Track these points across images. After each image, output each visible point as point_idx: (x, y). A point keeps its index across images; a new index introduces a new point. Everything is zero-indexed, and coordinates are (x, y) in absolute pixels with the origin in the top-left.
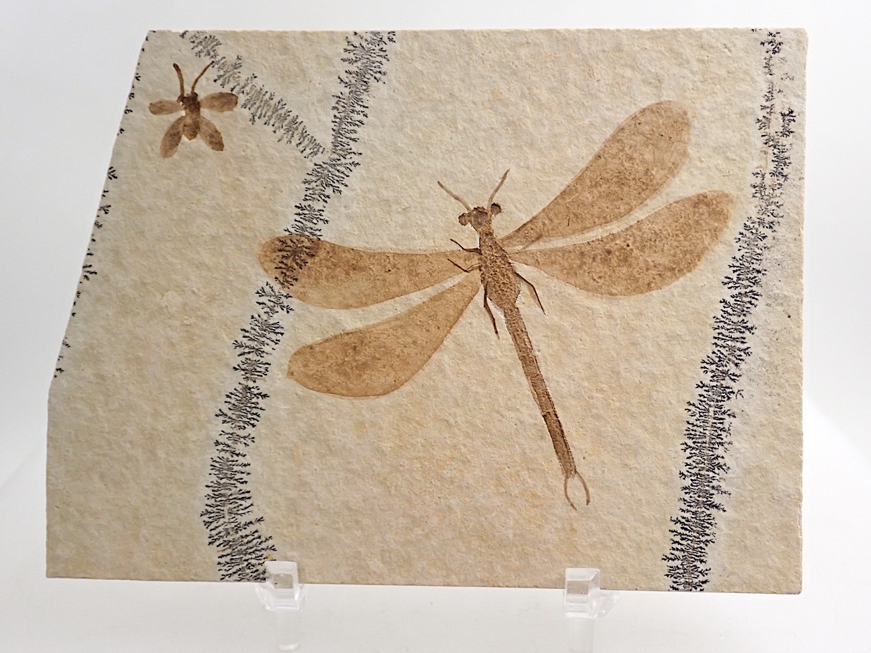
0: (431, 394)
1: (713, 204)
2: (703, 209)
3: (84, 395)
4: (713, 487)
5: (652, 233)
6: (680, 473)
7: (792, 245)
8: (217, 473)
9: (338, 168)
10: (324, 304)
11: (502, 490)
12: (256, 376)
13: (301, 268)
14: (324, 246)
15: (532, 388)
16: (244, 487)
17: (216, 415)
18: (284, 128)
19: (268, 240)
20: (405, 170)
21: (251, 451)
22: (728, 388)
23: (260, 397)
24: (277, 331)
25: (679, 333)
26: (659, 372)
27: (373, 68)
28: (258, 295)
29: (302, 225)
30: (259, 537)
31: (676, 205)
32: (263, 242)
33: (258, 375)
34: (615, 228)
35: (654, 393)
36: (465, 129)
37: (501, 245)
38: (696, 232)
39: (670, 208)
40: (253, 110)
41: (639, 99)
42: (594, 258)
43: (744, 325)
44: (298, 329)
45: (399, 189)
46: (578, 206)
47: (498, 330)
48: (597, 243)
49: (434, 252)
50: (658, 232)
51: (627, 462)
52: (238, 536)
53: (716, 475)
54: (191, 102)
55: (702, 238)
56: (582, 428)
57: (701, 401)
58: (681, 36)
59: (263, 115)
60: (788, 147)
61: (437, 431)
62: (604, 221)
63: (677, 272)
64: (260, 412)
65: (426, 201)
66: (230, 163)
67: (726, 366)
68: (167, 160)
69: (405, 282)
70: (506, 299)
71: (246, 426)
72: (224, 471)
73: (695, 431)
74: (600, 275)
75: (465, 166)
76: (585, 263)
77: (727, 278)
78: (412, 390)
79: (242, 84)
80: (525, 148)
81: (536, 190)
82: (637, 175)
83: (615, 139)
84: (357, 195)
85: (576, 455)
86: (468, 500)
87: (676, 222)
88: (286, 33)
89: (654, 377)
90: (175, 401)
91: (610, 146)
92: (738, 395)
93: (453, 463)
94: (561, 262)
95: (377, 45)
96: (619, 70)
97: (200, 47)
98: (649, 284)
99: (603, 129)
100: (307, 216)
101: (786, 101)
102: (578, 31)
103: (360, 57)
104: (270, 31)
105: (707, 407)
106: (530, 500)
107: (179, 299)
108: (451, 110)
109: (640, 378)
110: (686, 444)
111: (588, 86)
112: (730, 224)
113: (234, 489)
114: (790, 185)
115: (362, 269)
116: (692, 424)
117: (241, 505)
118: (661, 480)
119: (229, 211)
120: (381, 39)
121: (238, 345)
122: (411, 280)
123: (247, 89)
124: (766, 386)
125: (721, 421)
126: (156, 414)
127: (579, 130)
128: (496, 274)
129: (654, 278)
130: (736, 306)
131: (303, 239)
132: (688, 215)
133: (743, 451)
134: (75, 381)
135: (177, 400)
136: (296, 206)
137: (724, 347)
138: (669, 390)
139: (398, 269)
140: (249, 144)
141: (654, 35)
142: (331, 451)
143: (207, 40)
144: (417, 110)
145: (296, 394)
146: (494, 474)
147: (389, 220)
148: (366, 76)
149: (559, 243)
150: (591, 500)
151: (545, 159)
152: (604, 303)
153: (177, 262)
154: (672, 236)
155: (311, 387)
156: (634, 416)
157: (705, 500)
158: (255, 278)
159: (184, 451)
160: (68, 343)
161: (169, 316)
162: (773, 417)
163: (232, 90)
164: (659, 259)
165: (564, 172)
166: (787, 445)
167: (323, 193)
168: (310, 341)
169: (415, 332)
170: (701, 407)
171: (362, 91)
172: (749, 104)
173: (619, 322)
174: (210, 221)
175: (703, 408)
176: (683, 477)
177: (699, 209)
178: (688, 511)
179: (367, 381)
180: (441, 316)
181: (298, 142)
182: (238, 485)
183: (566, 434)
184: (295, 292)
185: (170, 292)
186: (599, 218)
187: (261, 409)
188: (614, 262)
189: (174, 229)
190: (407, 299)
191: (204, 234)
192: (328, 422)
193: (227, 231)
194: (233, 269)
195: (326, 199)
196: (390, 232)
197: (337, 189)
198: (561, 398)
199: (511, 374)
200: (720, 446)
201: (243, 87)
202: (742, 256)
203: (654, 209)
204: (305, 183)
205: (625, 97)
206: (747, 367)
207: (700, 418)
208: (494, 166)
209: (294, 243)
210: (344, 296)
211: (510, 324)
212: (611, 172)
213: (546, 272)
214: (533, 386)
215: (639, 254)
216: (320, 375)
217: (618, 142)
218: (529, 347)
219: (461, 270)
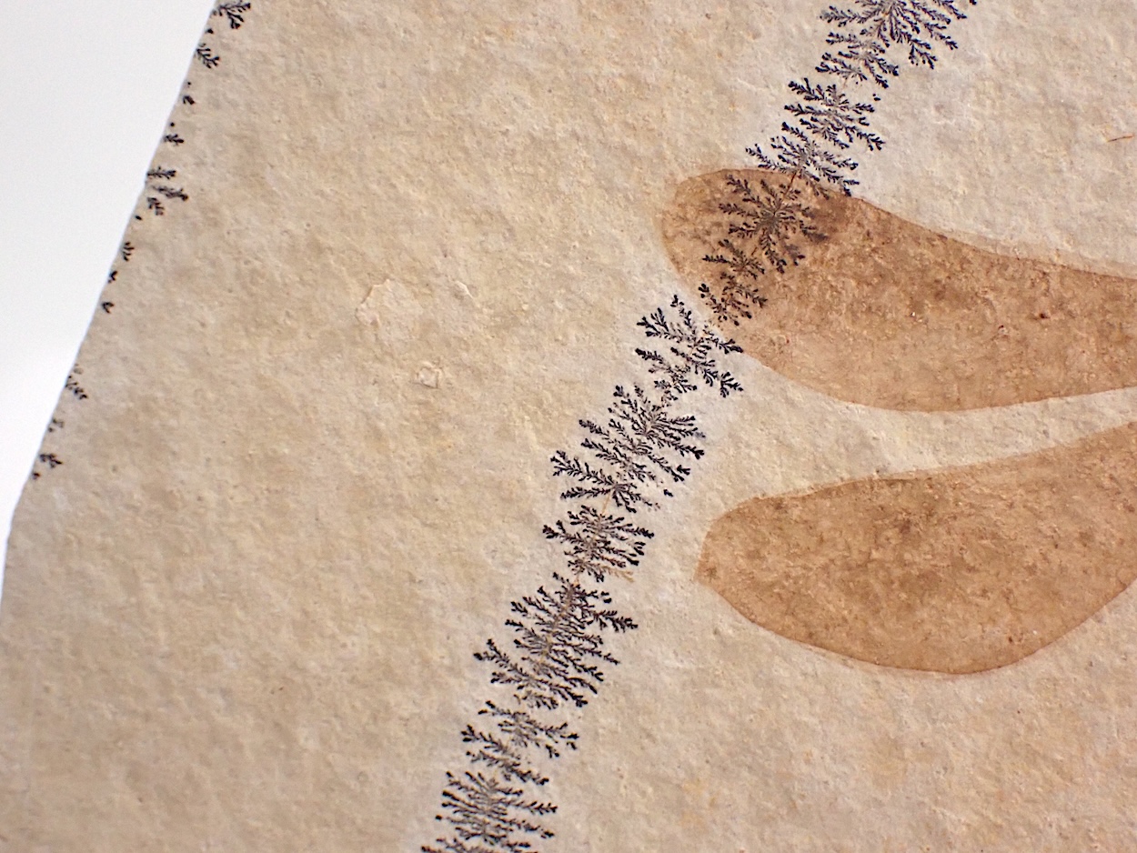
0: (1110, 693)
3: (109, 540)
8: (459, 816)
10: (835, 386)
12: (607, 564)
13: (782, 272)
14: (858, 216)
17: (478, 656)
19: (696, 174)
21: (563, 770)
23: (609, 623)
24: (685, 442)
28: (643, 329)
29: (802, 144)
32: (681, 177)
33: (612, 562)
44: (748, 446)
45: (1110, 79)
64: (603, 666)
69: (1085, 357)
71: (558, 698)
72: (481, 817)
78: (1056, 674)
84: (981, 77)
90: (364, 598)
100: (819, 118)
107: (414, 308)
115: (960, 299)
119: (591, 70)
121: (564, 464)
122: (1103, 353)
126: (305, 626)
131: (798, 184)
134: (91, 496)
135: (369, 594)
139: (1070, 314)
142: (793, 808)
145: (716, 632)
147: (1064, 166)
153: (423, 198)
155: (759, 619)
158: (642, 280)
159: (372, 741)
160: (80, 386)
161: (378, 351)
167: (881, 56)
168: (776, 488)
169: (1093, 509)
174: (533, 92)
179: (927, 627)
184: (753, 338)
185: (388, 285)
187: (607, 657)
189: (425, 102)
190: (1083, 406)
191: (510, 127)
192: (797, 724)
193: (578, 129)
194: (581, 242)
195: (885, 77)
196: (1061, 203)
197: (923, 50)
204: (829, 18)
209: (772, 193)
210: (897, 372)
216: (793, 589)
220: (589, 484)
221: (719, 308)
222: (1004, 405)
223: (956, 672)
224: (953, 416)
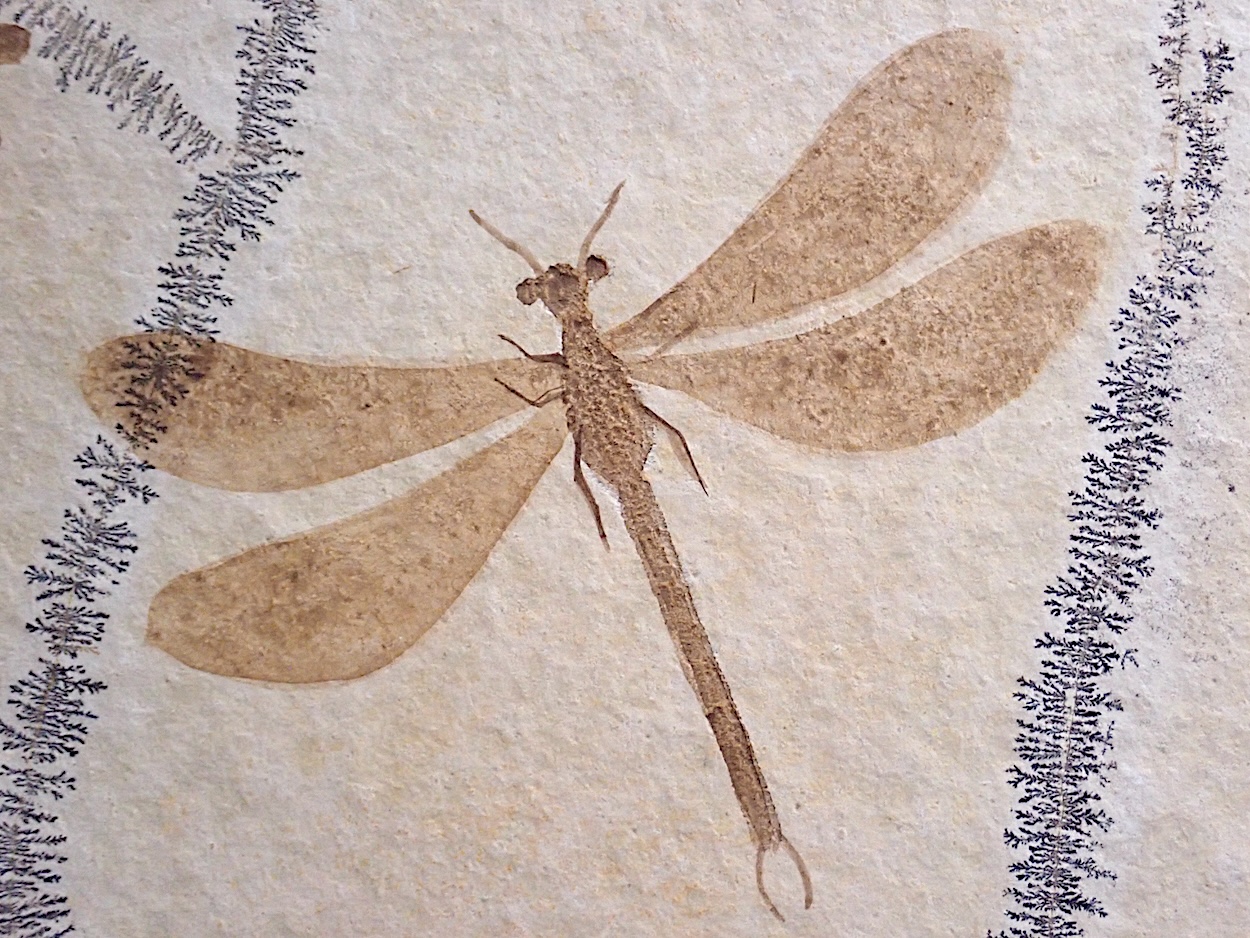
0: (463, 674)
1: (1062, 250)
2: (1042, 259)
4: (1078, 863)
5: (934, 315)
6: (1007, 834)
7: (1233, 335)
9: (253, 184)
10: (227, 482)
11: (622, 880)
12: (79, 644)
13: (175, 405)
14: (223, 355)
15: (683, 657)
16: (53, 890)
18: (132, 98)
19: (101, 344)
20: (398, 187)
21: (67, 808)
22: (1106, 645)
23: (86, 688)
24: (123, 542)
25: (996, 529)
26: (956, 614)
28: (79, 464)
29: (175, 310)
31: (985, 253)
32: (90, 348)
33: (82, 642)
34: (855, 303)
35: (946, 662)
36: (526, 95)
37: (609, 345)
38: (1028, 309)
39: (970, 260)
40: (63, 61)
41: (900, 27)
42: (810, 372)
43: (1136, 509)
44: (170, 537)
45: (387, 229)
46: (774, 258)
47: (607, 530)
48: (816, 337)
49: (465, 365)
50: (947, 311)
51: (893, 812)
53: (1083, 837)
55: (1041, 322)
56: (793, 739)
57: (1047, 675)
59: (85, 70)
60: (1219, 124)
61: (477, 754)
62: (829, 289)
64: (86, 722)
65: (444, 253)
66: (15, 176)
67: (1100, 599)
69: (402, 430)
70: (621, 463)
71: (56, 753)
72: (10, 856)
73: (1037, 741)
74: (824, 406)
75: (529, 176)
76: (790, 382)
77: (1097, 408)
78: (421, 666)
79: (40, 5)
80: (657, 136)
81: (684, 226)
82: (899, 189)
83: (850, 113)
84: (295, 242)
85: (782, 802)
87: (985, 289)
89: (944, 625)
91: (841, 129)
92: (1127, 660)
93: (513, 824)
94: (741, 380)
98: (930, 425)
99: (826, 92)
100: (184, 289)
101: (1213, 26)
105: (1061, 688)
106: (683, 900)
108: (496, 56)
109: (914, 629)
110: (1017, 770)
112: (1100, 291)
113: (30, 896)
114: (1225, 206)
115: (306, 404)
116: (1030, 726)
117: (48, 929)
118: (964, 849)
119: (12, 281)
121: (35, 575)
122: (415, 425)
123: (51, 14)
124: (1187, 641)
125: (1092, 719)
127: (771, 93)
128: (598, 409)
129: (940, 412)
130: (1117, 467)
131: (176, 339)
132: (1010, 273)
133: (1139, 782)
136: (161, 269)
138: (981, 656)
139: (387, 401)
140: (55, 136)
142: (244, 804)
144: (421, 56)
145: (167, 681)
146: (603, 846)
147: (364, 296)
149: (735, 339)
150: (815, 897)
151: (701, 159)
152: (834, 468)
154: (978, 321)
155: (199, 665)
156: (903, 712)
157: (1061, 891)
158: (70, 428)
162: (1204, 708)
163: (17, 17)
164: (949, 370)
165: (743, 186)
166: (1234, 768)
167: (220, 239)
168: (195, 566)
169: (426, 540)
170: (1048, 689)
171: (301, 17)
172: (1137, 35)
173: (867, 508)
175: (1053, 690)
176: (1013, 842)
177: (1032, 260)
178: (1025, 917)
179: (323, 648)
180: (482, 502)
181: (164, 129)
182: (39, 884)
183: (757, 754)
184: (162, 457)
186: (818, 283)
187: (89, 715)
188: (854, 378)
190: (407, 465)
192: (238, 740)
193: (8, 326)
194: (24, 407)
195: (226, 253)
196: (367, 323)
197: (251, 229)
198: (746, 675)
199: (637, 625)
200: (1090, 773)
201: (42, 12)
202: (1128, 361)
203: (937, 263)
204: (179, 217)
205: (870, 22)
206: (1144, 601)
207: (1045, 713)
208: (591, 176)
209: (157, 349)
210: (270, 463)
211: (633, 517)
212: (843, 185)
213: (707, 404)
214: (684, 651)
215: (906, 361)
216: (219, 638)
217: (857, 118)
218: (674, 566)
219: (522, 401)
221: (133, 439)
223: (348, 679)
224: (316, 489)
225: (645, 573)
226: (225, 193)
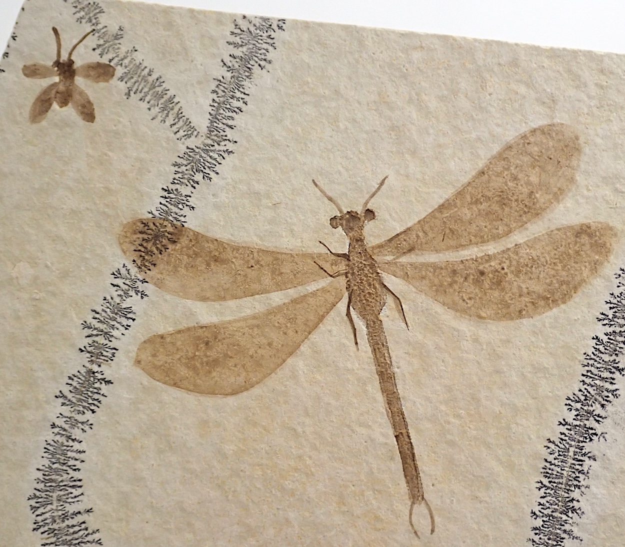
0: (281, 400)
1: (596, 236)
2: (585, 239)
4: (565, 531)
6: (532, 512)
8: (50, 456)
9: (211, 154)
10: (181, 294)
11: (345, 509)
12: (102, 361)
13: (161, 254)
14: (187, 233)
15: (387, 406)
16: (76, 475)
17: (56, 397)
18: (160, 106)
19: (130, 220)
20: (280, 164)
21: (87, 437)
22: (592, 429)
23: (103, 382)
24: (129, 315)
25: (546, 366)
26: (521, 404)
27: (259, 55)
28: (113, 276)
29: (167, 209)
30: (86, 529)
31: (557, 232)
32: (125, 222)
33: (104, 360)
34: (492, 248)
35: (513, 426)
36: (346, 128)
37: (371, 253)
38: (575, 263)
39: (551, 235)
40: (129, 84)
41: (531, 118)
42: (466, 278)
43: (615, 365)
44: (151, 316)
45: (272, 184)
46: (456, 221)
47: (358, 341)
48: (471, 262)
49: (301, 253)
50: (536, 258)
51: (478, 494)
52: (64, 525)
53: (569, 519)
54: (66, 69)
55: (581, 269)
56: (434, 453)
57: (562, 439)
58: (581, 57)
59: (139, 90)
61: (283, 439)
62: (480, 240)
63: (550, 301)
64: (101, 398)
65: (298, 198)
66: (100, 136)
67: (592, 406)
68: (35, 126)
69: (267, 280)
70: (370, 310)
71: (85, 411)
72: (58, 456)
73: (552, 470)
74: (470, 296)
75: (343, 167)
76: (456, 282)
77: (602, 314)
78: (262, 393)
79: (121, 56)
80: (407, 156)
81: (414, 200)
82: (520, 196)
83: (501, 157)
84: (227, 184)
85: (426, 482)
86: (307, 514)
87: (556, 250)
88: (172, 8)
89: (515, 408)
90: (14, 377)
91: (496, 164)
92: (601, 438)
93: (296, 475)
94: (432, 278)
95: (265, 32)
96: (514, 86)
97: (82, 13)
98: (520, 312)
99: (490, 144)
100: (173, 200)
102: (475, 40)
103: (246, 42)
104: (156, 5)
105: (567, 446)
106: (373, 523)
107: (31, 272)
108: (334, 107)
109: (500, 409)
110: (541, 482)
111: (479, 98)
112: (612, 258)
113: (65, 476)
116: (550, 462)
117: (72, 493)
118: (510, 517)
119: (92, 186)
120: (271, 25)
121: (86, 325)
122: (273, 279)
123: (126, 61)
125: (581, 463)
127: (464, 143)
128: (362, 283)
129: (526, 306)
130: (609, 344)
131: (166, 223)
132: (569, 244)
133: (599, 496)
135: (16, 375)
136: (163, 189)
137: (592, 386)
138: (530, 425)
139: (262, 265)
140: (121, 119)
141: (554, 54)
142: (171, 448)
143: (90, 6)
144: (300, 104)
145: (141, 384)
146: (338, 491)
147: (257, 214)
148: (251, 63)
149: (432, 258)
150: (436, 530)
151: (426, 169)
152: (471, 326)
153: (33, 232)
154: (550, 264)
155: (157, 378)
156: (490, 447)
158: (112, 259)
159: (18, 430)
161: (19, 288)
163: (110, 61)
164: (533, 286)
165: (445, 185)
167: (193, 178)
168: (161, 331)
169: (272, 334)
170: (561, 446)
171: (244, 77)
173: (485, 347)
174: (72, 194)
175: (563, 447)
176: (535, 517)
179: (216, 379)
180: (300, 320)
181: (173, 122)
182: (70, 471)
183: (417, 457)
184: (152, 278)
185: (22, 264)
186: (475, 236)
188: (487, 284)
189: (34, 198)
190: (267, 298)
191: (64, 206)
192: (171, 416)
193: (88, 206)
194: (90, 246)
195: (194, 185)
196: (257, 227)
197: (207, 175)
198: (416, 420)
199: (367, 388)
200: (576, 489)
201: (122, 60)
202: (621, 294)
203: (534, 234)
204: (175, 165)
205: (517, 114)
206: (613, 410)
207: (558, 457)
208: (372, 170)
209: (156, 226)
210: (202, 288)
211: (372, 337)
212: (493, 191)
213: (414, 287)
214: (388, 404)
215: (513, 279)
216: (168, 367)
217: (504, 160)
218: (389, 362)
219: (326, 274)
220: (95, 332)
221: (139, 268)
222: (240, 298)
223: (227, 395)
225: (374, 364)
226: (198, 157)
